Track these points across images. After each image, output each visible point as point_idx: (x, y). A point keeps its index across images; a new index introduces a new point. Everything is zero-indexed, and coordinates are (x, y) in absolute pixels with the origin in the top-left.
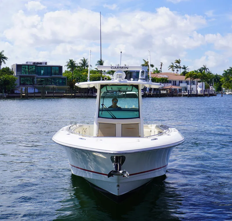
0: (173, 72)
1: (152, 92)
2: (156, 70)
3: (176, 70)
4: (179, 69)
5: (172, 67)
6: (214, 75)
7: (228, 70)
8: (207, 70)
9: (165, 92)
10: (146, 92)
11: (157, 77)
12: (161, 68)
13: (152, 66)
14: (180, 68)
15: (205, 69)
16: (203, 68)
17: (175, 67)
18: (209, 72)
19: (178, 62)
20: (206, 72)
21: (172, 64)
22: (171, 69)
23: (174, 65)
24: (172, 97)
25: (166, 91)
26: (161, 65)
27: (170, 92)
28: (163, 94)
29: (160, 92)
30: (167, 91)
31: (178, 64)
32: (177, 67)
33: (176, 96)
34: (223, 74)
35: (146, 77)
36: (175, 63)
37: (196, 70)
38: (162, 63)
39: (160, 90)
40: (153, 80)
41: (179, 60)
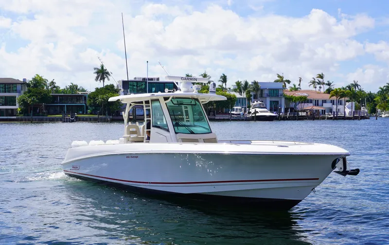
0: (314, 89)
1: (288, 114)
2: (293, 87)
3: (318, 86)
4: (322, 86)
5: (314, 82)
6: (367, 93)
7: (384, 87)
8: (359, 87)
9: (304, 114)
10: (281, 114)
11: (294, 95)
12: (299, 85)
13: (289, 82)
14: (324, 84)
15: (356, 85)
16: (352, 84)
17: (318, 83)
18: (360, 90)
19: (321, 77)
20: (357, 89)
21: (313, 80)
22: (313, 85)
23: (317, 81)
24: (314, 120)
25: (305, 113)
26: (300, 81)
27: (311, 115)
28: (301, 116)
29: (298, 114)
30: (307, 113)
31: (320, 79)
32: (319, 83)
33: (318, 119)
34: (378, 93)
35: (281, 95)
36: (318, 77)
37: (345, 87)
38: (301, 78)
39: (298, 111)
40: (289, 99)
41: (322, 74)
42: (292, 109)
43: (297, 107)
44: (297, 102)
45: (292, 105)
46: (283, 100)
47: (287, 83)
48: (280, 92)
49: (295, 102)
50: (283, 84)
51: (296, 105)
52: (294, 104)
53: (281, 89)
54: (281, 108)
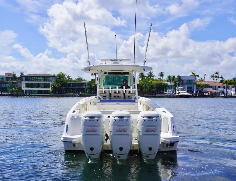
0: (213, 80)
1: (198, 94)
2: (201, 79)
3: (215, 79)
4: (218, 78)
5: (213, 76)
9: (207, 94)
10: (194, 94)
11: (201, 84)
12: (204, 78)
13: (198, 76)
14: (219, 77)
17: (215, 77)
19: (217, 73)
21: (212, 75)
22: (212, 78)
23: (215, 75)
24: (213, 97)
26: (205, 76)
27: (211, 94)
29: (204, 94)
30: (209, 93)
31: (217, 75)
32: (216, 77)
33: (215, 97)
35: (194, 84)
36: (215, 74)
37: (231, 79)
38: (205, 74)
39: (204, 93)
40: (198, 86)
42: (200, 92)
43: (203, 90)
44: (203, 88)
45: (200, 89)
46: (195, 86)
48: (193, 82)
49: (202, 87)
50: (195, 78)
51: (202, 89)
52: (201, 89)
53: (194, 80)
54: (194, 91)
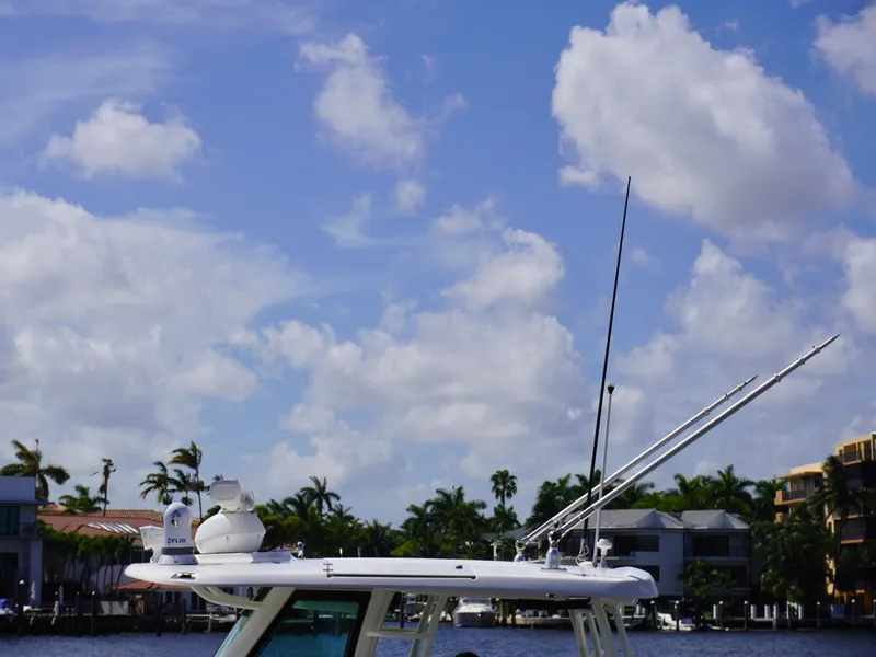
0: (159, 507)
1: (56, 609)
2: (76, 495)
3: (178, 496)
4: (192, 495)
5: (160, 481)
6: (365, 526)
7: (428, 503)
8: (333, 501)
9: (120, 609)
10: (26, 608)
11: (82, 532)
12: (103, 489)
13: (60, 475)
14: (199, 487)
15: (319, 493)
16: (309, 490)
17: (175, 482)
18: (340, 513)
19: (190, 458)
20: (325, 510)
21: (157, 470)
22: (156, 493)
23: (172, 474)
24: (159, 635)
25: (126, 604)
26: (107, 473)
27: (148, 611)
28: (111, 618)
29: (98, 609)
30: (133, 604)
31: (186, 470)
32: (184, 484)
33: (175, 629)
34: (406, 525)
35: (30, 529)
36: (175, 461)
37: (279, 501)
38: (109, 463)
39: (99, 598)
40: (61, 548)
41: (194, 448)
42: (71, 588)
43: (94, 578)
44: (95, 560)
45: (73, 571)
46: (36, 552)
47: (50, 481)
48: (25, 518)
49: (85, 557)
50: (38, 485)
51: (88, 571)
52: (80, 567)
53: (27, 504)
54: (27, 585)
